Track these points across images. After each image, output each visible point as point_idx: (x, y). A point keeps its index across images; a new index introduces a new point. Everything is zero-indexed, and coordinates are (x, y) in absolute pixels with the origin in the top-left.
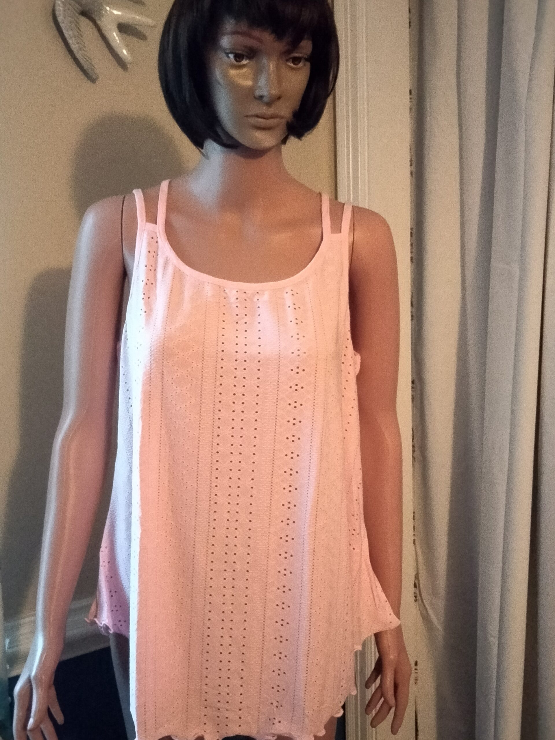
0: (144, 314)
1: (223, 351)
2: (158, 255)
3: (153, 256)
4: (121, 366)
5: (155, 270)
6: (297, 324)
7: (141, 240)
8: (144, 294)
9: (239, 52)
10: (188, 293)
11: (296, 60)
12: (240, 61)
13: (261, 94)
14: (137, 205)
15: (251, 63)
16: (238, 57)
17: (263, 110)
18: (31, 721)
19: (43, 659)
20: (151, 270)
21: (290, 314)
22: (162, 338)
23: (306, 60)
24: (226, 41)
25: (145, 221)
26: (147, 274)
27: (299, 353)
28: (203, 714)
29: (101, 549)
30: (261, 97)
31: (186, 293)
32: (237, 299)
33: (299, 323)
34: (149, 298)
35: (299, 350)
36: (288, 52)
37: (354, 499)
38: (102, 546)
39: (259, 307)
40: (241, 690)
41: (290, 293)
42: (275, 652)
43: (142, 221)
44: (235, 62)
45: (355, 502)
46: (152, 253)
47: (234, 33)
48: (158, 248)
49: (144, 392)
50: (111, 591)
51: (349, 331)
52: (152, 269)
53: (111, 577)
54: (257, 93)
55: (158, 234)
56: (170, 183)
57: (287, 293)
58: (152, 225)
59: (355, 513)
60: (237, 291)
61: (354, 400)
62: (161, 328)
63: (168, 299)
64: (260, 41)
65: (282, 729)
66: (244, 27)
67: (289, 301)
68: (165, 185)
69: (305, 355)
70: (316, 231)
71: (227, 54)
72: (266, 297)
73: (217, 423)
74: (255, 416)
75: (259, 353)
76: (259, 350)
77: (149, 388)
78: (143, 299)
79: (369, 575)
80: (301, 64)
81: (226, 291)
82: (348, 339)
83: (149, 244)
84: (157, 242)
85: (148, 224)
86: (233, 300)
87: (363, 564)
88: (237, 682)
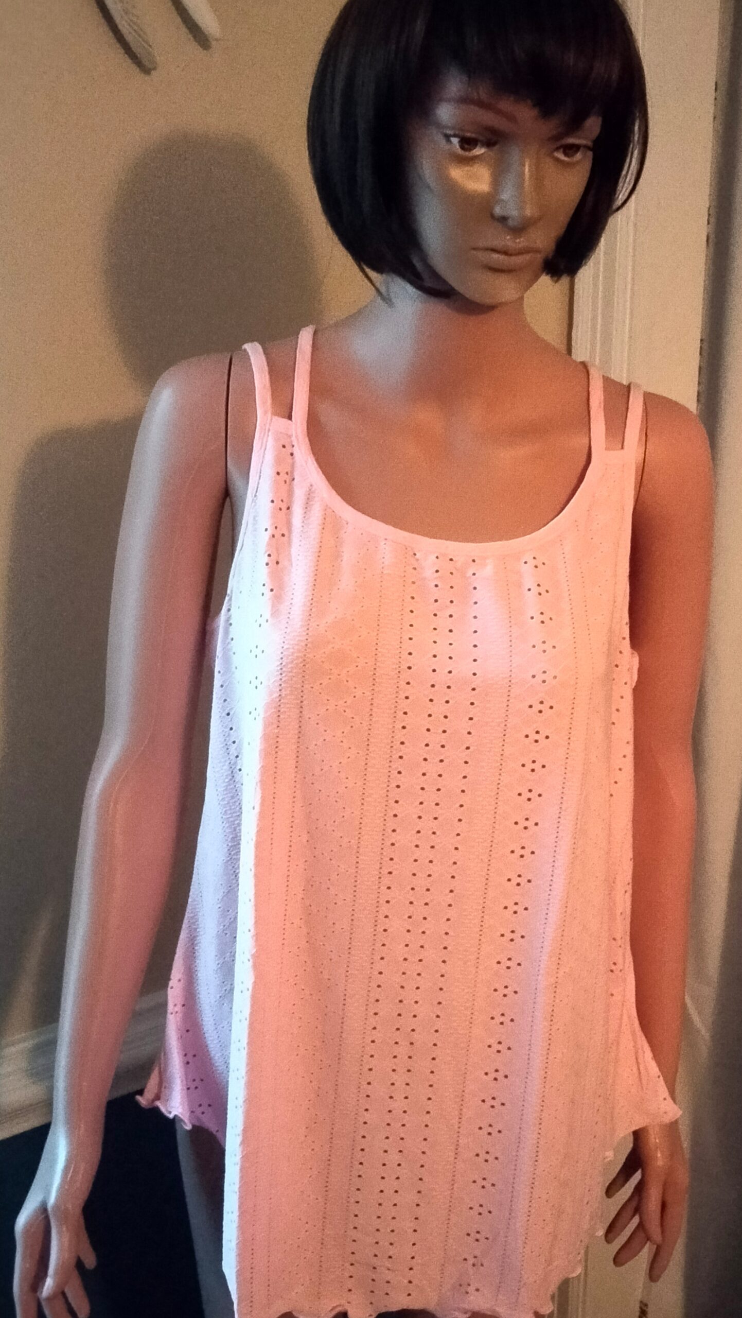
0: (268, 594)
1: (410, 668)
2: (293, 479)
3: (285, 482)
4: (216, 670)
5: (288, 508)
6: (543, 622)
7: (263, 448)
8: (269, 555)
9: (468, 135)
10: (349, 555)
11: (570, 150)
12: (470, 150)
13: (504, 213)
14: (256, 381)
15: (491, 153)
16: (467, 143)
17: (508, 241)
18: (49, 1283)
19: (69, 1176)
20: (280, 509)
21: (531, 604)
22: (303, 644)
23: (587, 147)
24: (446, 113)
25: (269, 415)
26: (274, 516)
27: (544, 677)
28: (347, 1275)
29: (171, 984)
30: (503, 219)
31: (346, 556)
32: (437, 571)
33: (547, 621)
34: (277, 563)
35: (544, 672)
36: (556, 138)
37: (618, 912)
38: (172, 977)
39: (475, 588)
40: (413, 1238)
41: (532, 563)
42: (476, 1177)
43: (266, 412)
44: (460, 151)
45: (619, 918)
46: (283, 476)
47: (464, 100)
48: (293, 466)
49: (266, 737)
50: (185, 1055)
51: (627, 624)
52: (283, 507)
53: (188, 1031)
54: (498, 211)
55: (294, 438)
56: (315, 333)
57: (526, 563)
58: (285, 421)
59: (618, 938)
60: (437, 557)
61: (628, 743)
62: (300, 623)
63: (314, 569)
64: (511, 118)
65: (479, 1302)
66: (483, 92)
67: (529, 581)
68: (305, 338)
69: (554, 682)
70: (579, 442)
71: (447, 137)
72: (488, 570)
73: (394, 794)
74: (462, 784)
75: (475, 674)
76: (474, 667)
77: (276, 731)
78: (267, 564)
79: (633, 1033)
80: (579, 156)
81: (417, 556)
82: (624, 638)
83: (278, 460)
84: (292, 454)
85: (276, 418)
86: (429, 573)
87: (625, 1018)
88: (409, 1225)
